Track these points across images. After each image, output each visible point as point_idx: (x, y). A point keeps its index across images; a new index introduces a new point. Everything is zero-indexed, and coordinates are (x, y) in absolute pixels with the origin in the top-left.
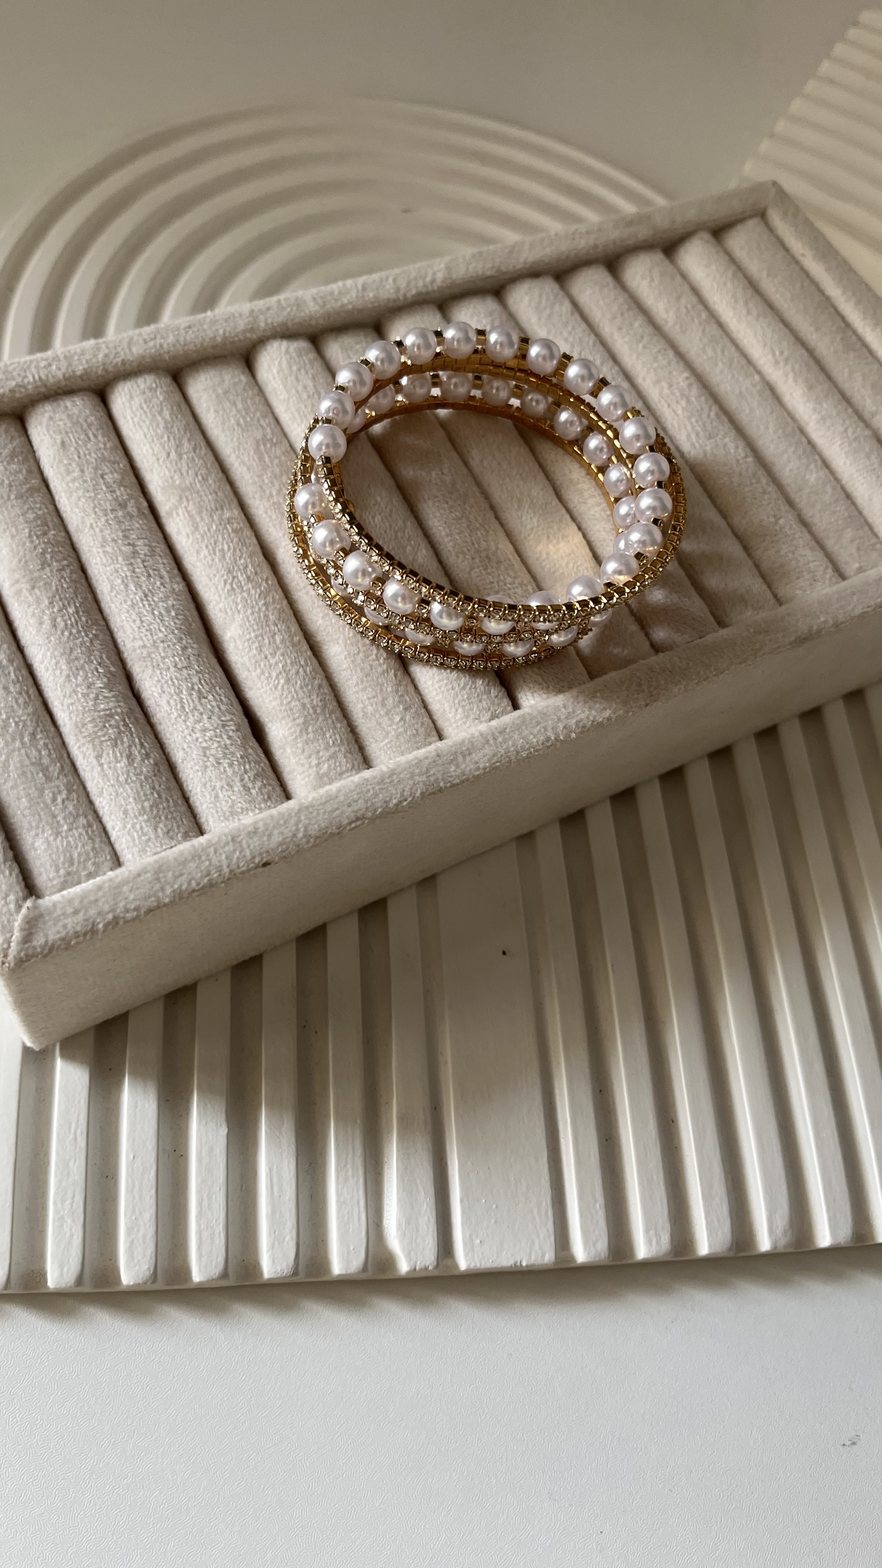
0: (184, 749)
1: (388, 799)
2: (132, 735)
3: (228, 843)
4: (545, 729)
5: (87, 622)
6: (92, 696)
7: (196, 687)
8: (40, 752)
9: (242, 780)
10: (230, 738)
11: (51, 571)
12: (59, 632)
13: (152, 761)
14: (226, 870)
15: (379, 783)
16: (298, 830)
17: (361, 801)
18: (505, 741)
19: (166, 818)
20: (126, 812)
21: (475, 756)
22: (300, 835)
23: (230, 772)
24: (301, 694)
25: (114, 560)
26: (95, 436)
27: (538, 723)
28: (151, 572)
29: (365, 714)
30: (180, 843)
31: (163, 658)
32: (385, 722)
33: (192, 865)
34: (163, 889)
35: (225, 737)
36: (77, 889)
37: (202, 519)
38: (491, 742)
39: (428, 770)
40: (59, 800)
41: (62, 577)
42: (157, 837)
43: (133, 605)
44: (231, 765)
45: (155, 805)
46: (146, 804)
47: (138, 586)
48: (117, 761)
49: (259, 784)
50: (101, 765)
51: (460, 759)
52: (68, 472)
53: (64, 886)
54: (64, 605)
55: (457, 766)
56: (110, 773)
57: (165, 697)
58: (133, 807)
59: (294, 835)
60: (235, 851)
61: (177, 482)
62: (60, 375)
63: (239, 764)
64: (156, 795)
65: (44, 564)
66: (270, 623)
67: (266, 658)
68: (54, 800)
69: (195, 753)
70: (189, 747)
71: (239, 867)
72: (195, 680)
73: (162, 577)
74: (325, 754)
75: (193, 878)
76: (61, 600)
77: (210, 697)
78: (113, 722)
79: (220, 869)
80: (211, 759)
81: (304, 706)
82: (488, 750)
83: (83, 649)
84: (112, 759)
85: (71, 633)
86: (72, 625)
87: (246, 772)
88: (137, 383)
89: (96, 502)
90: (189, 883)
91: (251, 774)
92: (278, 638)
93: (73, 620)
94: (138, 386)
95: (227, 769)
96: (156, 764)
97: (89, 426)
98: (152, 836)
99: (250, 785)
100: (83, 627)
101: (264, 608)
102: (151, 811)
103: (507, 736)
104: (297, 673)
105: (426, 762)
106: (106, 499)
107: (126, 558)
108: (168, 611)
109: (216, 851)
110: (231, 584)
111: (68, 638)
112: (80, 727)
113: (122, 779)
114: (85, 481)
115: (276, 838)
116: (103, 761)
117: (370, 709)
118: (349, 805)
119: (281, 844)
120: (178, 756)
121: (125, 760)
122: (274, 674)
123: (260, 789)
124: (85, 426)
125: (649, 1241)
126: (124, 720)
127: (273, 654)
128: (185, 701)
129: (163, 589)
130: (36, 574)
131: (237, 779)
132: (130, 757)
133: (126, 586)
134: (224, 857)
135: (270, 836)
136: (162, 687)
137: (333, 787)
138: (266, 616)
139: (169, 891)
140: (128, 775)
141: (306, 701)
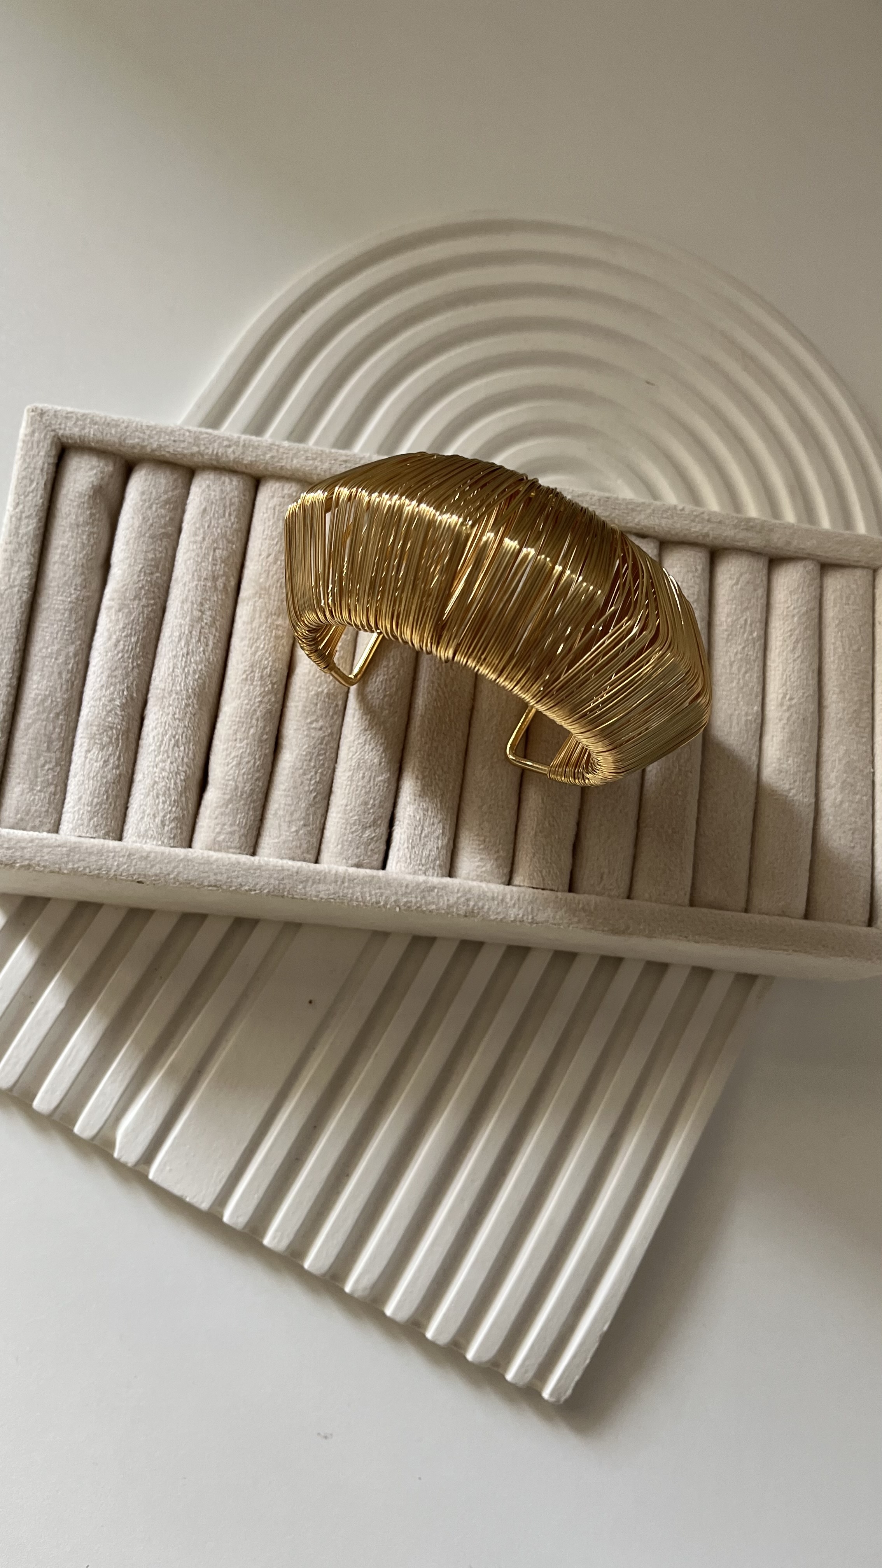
0: (144, 774)
1: (243, 884)
2: (117, 748)
3: (124, 856)
4: (381, 895)
5: (139, 653)
6: (108, 708)
7: (177, 737)
8: (54, 728)
9: (164, 816)
10: (175, 783)
11: (138, 605)
12: (116, 652)
13: (118, 772)
14: (112, 873)
15: (244, 870)
16: (173, 871)
17: (225, 876)
18: (348, 888)
19: (102, 815)
20: (80, 798)
21: (322, 887)
22: (172, 876)
23: (161, 806)
24: (240, 779)
25: (184, 618)
26: (230, 515)
27: (380, 888)
28: (202, 638)
29: (276, 814)
30: (99, 837)
31: (170, 705)
32: (284, 826)
33: (94, 858)
34: (67, 863)
35: (173, 781)
36: (19, 833)
37: (260, 616)
38: (339, 883)
39: (283, 879)
40: (46, 767)
41: (143, 612)
42: (88, 825)
43: (175, 656)
44: (164, 802)
45: (100, 804)
46: (96, 800)
47: (187, 644)
48: (96, 761)
49: (173, 825)
50: (86, 758)
51: (310, 883)
52: (195, 535)
53: (12, 828)
54: (131, 633)
55: (304, 888)
56: (87, 766)
57: (155, 733)
58: (86, 798)
59: (169, 874)
60: (125, 863)
61: (261, 580)
62: (232, 457)
63: (170, 805)
64: (105, 797)
65: (137, 597)
66: (255, 717)
67: (236, 740)
68: (43, 766)
69: (149, 781)
70: (148, 775)
71: (121, 875)
72: (180, 731)
73: (207, 645)
74: (228, 829)
75: (89, 867)
76: (131, 629)
77: (182, 748)
78: (110, 733)
79: (108, 871)
80: (155, 791)
81: (236, 788)
82: (332, 888)
83: (124, 672)
84: (95, 757)
85: (122, 657)
86: (127, 651)
87: (170, 812)
88: (283, 486)
89: (198, 568)
90: (85, 868)
91: (173, 816)
92: (252, 731)
93: (130, 647)
94: (283, 490)
95: (161, 804)
96: (120, 775)
97: (231, 504)
98: (86, 824)
99: (167, 823)
100: (133, 656)
101: (257, 704)
102: (96, 806)
103: (352, 885)
104: (248, 762)
105: (286, 873)
106: (207, 567)
107: (192, 620)
108: (194, 672)
109: (114, 857)
110: (247, 676)
111: (119, 659)
112: (89, 724)
113: (92, 775)
114: (201, 548)
115: (156, 870)
116: (89, 755)
117: (281, 813)
118: (216, 874)
119: (156, 875)
120: (138, 777)
121: (101, 763)
122: (233, 755)
123: (172, 829)
124: (228, 503)
125: (274, 1238)
126: (118, 736)
127: (241, 741)
128: (164, 742)
129: (202, 655)
130: (128, 602)
131: (161, 814)
132: (106, 762)
133: (180, 640)
134: (116, 864)
135: (152, 867)
136: (158, 723)
137: (215, 855)
138: (255, 710)
139: (70, 866)
140: (97, 774)
141: (240, 785)
